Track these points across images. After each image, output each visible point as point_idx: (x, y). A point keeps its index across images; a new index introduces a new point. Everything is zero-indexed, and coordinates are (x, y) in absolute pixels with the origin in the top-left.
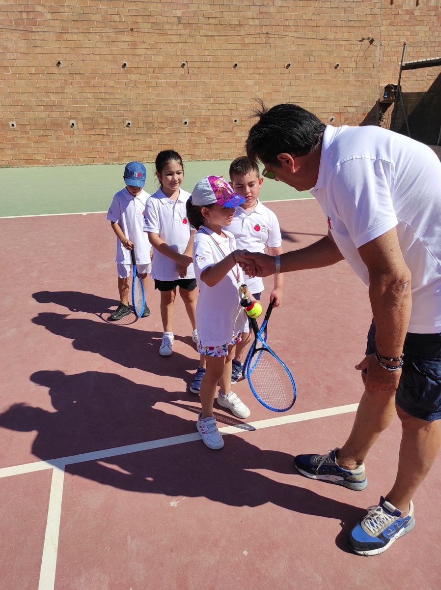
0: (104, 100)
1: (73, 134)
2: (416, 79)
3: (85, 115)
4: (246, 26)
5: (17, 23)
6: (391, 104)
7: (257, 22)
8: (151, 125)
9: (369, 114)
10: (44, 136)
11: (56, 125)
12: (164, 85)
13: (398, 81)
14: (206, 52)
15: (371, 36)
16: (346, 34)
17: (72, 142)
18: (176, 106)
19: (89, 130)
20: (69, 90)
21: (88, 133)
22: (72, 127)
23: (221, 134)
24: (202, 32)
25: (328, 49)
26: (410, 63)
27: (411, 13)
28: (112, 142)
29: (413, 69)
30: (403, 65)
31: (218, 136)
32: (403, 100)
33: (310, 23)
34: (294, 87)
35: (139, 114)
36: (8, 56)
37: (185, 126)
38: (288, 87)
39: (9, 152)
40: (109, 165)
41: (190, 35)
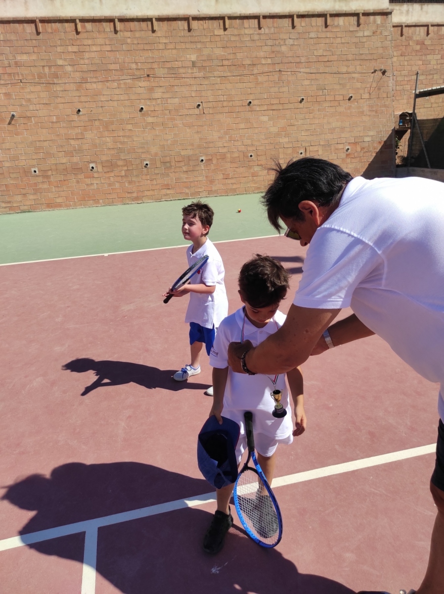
0: (122, 143)
1: (93, 177)
2: (430, 106)
3: (104, 158)
4: (259, 66)
5: (40, 77)
6: (406, 131)
7: (269, 61)
8: (168, 165)
9: (385, 142)
10: (65, 180)
11: (76, 170)
12: (180, 126)
13: (412, 109)
14: (220, 92)
15: (383, 68)
16: (358, 67)
17: (92, 184)
18: (192, 145)
19: (108, 172)
20: (89, 135)
21: (107, 175)
22: (91, 170)
23: (237, 170)
24: (216, 73)
25: (341, 82)
26: (424, 91)
27: (422, 43)
28: (130, 182)
29: (427, 96)
30: (417, 92)
31: (234, 171)
32: (420, 127)
33: (321, 59)
34: (308, 120)
35: (156, 154)
36: (31, 107)
37: (201, 163)
38: (302, 121)
39: (32, 197)
40: (128, 205)
41: (204, 77)
